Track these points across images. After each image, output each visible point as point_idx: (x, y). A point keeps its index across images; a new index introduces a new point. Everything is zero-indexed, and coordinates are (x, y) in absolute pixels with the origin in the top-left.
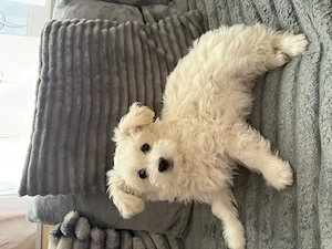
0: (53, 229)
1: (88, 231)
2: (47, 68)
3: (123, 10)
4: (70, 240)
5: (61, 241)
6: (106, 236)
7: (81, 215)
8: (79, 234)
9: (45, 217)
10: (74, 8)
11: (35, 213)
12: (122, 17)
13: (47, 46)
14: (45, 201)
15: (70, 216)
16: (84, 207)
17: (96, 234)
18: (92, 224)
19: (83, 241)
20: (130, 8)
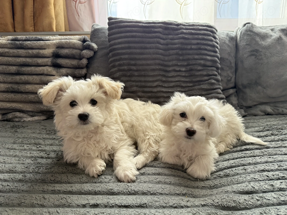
0: (88, 38)
1: (86, 57)
2: (184, 25)
3: (231, 75)
4: (81, 48)
5: (80, 42)
6: (82, 68)
7: (95, 52)
8: (85, 52)
9: (95, 33)
10: (227, 42)
11: (97, 27)
12: (225, 74)
13: (199, 25)
14: (104, 32)
15: (95, 46)
16: (100, 54)
17: (84, 62)
18: (90, 59)
19: (80, 55)
20: (233, 80)
